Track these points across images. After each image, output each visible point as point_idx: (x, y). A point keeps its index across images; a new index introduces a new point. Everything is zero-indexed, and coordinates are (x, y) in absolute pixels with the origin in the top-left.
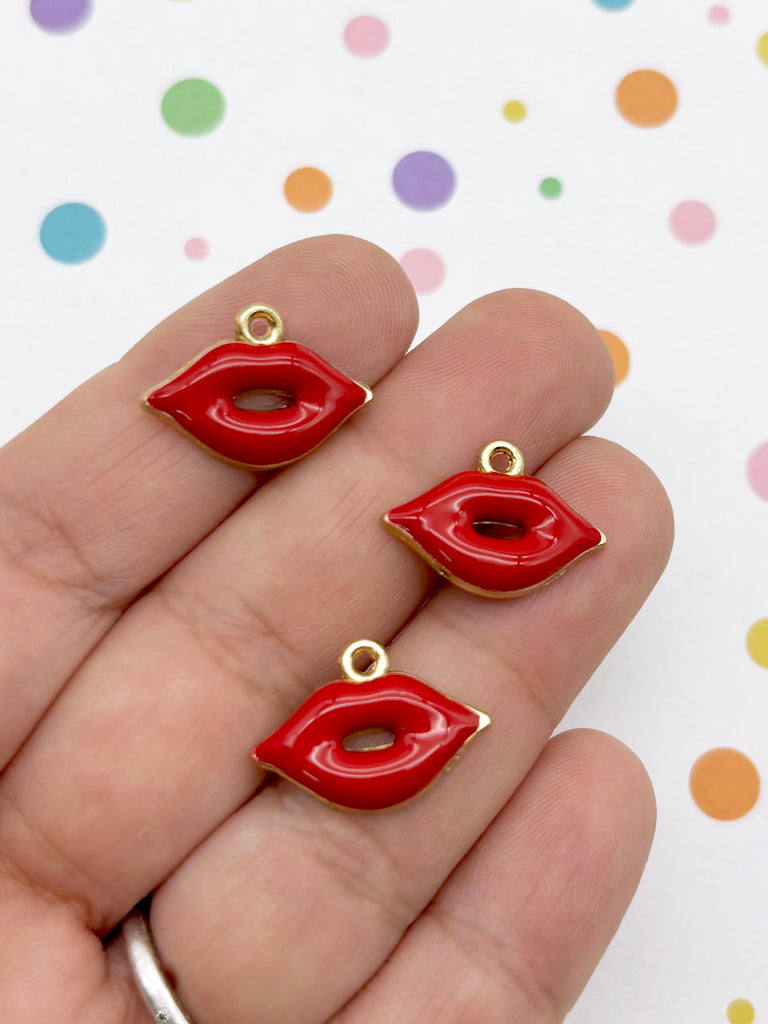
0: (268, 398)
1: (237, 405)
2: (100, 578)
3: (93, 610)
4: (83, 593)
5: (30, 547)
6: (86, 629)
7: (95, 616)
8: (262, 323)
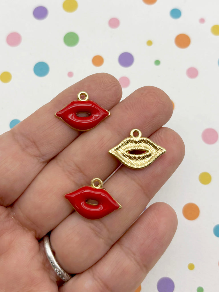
0: (85, 114)
1: (77, 116)
2: (43, 155)
3: (41, 163)
4: (39, 158)
5: (27, 147)
6: (39, 167)
7: (41, 164)
8: (83, 96)
